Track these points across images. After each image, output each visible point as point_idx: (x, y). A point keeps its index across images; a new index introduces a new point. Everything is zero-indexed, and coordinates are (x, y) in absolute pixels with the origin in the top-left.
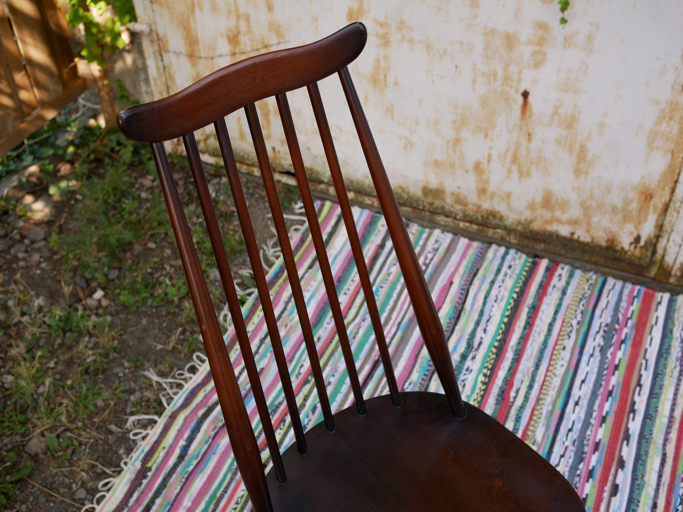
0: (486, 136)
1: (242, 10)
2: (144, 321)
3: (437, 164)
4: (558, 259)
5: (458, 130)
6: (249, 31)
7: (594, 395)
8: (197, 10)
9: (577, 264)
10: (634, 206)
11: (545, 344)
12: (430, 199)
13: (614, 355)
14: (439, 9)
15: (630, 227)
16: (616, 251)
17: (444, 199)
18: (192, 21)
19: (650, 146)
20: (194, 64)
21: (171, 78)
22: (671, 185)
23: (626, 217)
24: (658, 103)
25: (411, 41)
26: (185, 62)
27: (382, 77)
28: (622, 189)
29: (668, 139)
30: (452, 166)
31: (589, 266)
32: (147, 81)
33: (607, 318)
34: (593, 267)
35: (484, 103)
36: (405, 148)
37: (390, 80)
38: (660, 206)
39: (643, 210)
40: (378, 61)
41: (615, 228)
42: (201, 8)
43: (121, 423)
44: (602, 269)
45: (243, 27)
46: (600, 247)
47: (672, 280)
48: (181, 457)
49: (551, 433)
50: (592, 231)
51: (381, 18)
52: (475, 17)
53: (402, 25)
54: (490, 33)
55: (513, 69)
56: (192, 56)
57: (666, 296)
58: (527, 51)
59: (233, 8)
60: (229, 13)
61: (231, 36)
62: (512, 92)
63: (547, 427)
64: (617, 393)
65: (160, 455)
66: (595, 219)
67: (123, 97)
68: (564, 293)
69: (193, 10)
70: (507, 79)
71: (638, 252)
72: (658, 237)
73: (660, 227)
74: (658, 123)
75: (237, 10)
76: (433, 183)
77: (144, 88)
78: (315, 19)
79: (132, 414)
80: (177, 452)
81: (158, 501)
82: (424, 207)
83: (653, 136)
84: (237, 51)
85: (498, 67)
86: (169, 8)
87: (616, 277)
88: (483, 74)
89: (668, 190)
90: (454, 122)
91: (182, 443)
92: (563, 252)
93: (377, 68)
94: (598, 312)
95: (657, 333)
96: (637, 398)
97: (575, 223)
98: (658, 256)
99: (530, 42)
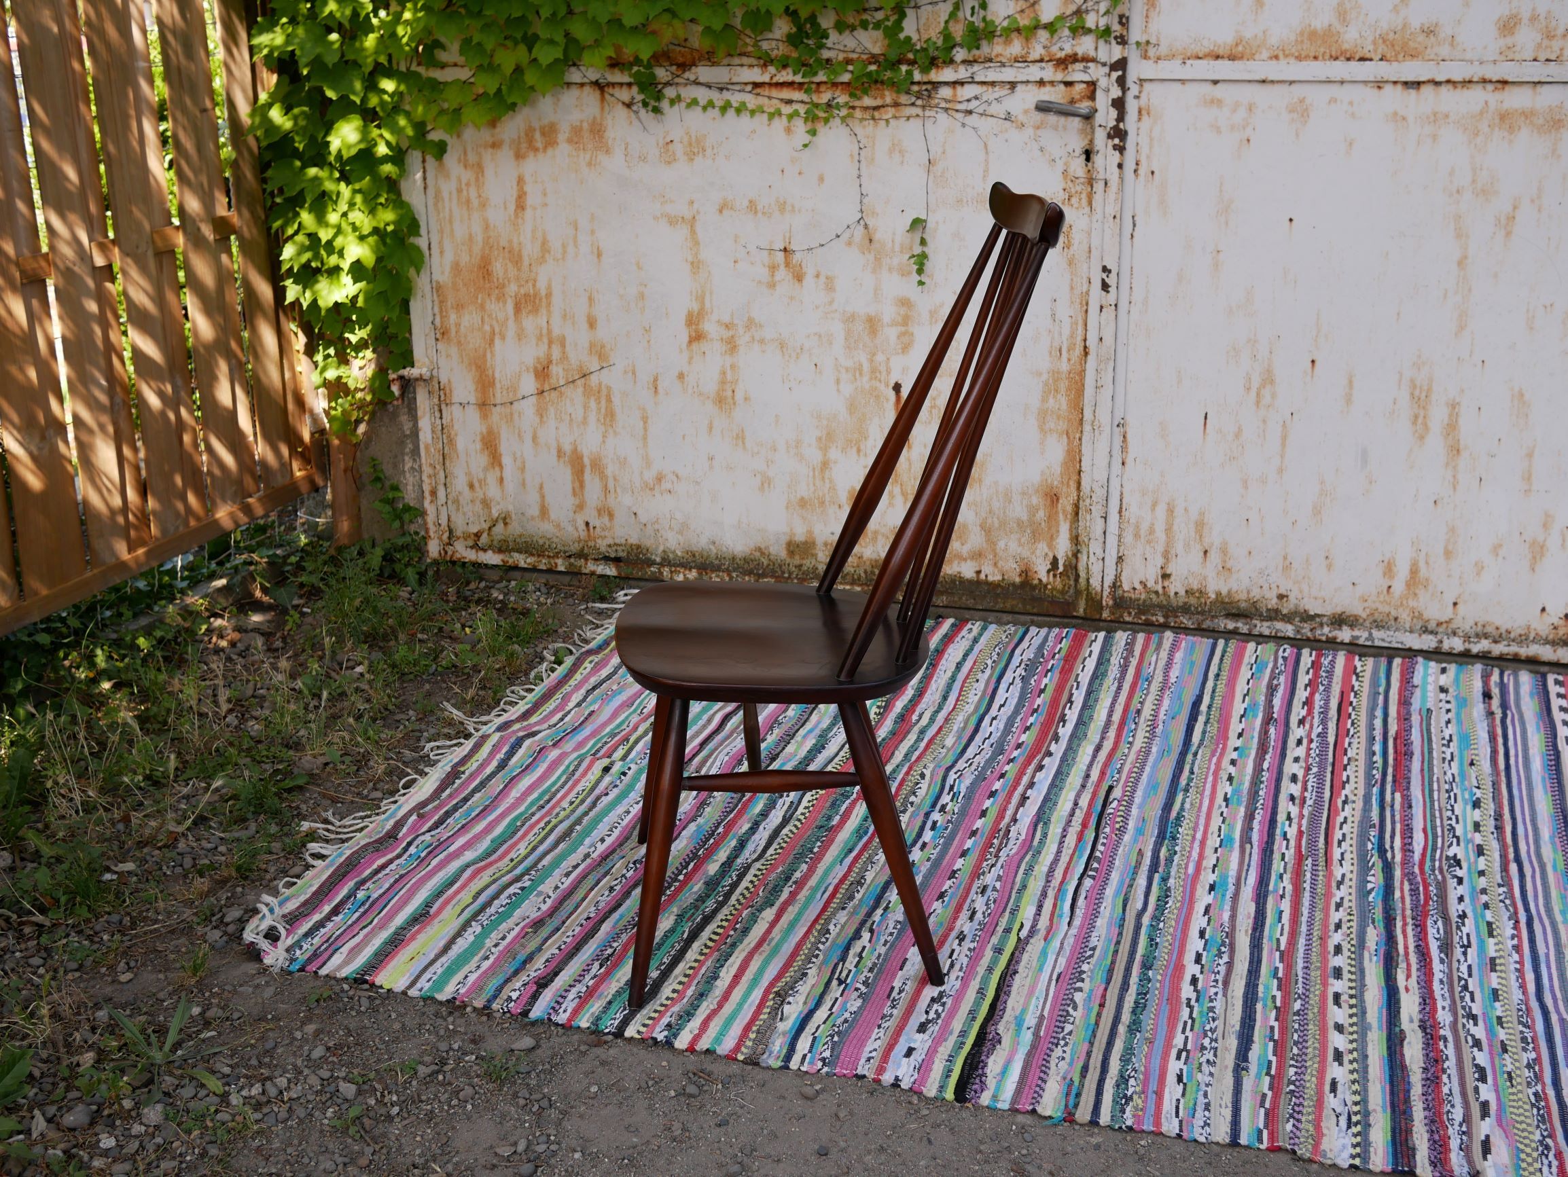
0: (859, 451)
1: (556, 332)
2: (427, 686)
3: (803, 503)
4: (967, 614)
5: (825, 450)
6: (564, 357)
7: (1016, 712)
8: (497, 341)
9: (991, 617)
10: (1041, 514)
11: (953, 679)
12: (797, 561)
13: (1038, 682)
14: (792, 298)
15: (1042, 547)
16: (1034, 588)
17: (815, 556)
18: (489, 355)
19: (1042, 429)
20: (485, 416)
21: (451, 441)
22: (1075, 477)
23: (1035, 536)
24: (1040, 374)
25: (762, 341)
26: (473, 414)
27: (729, 393)
28: (1024, 493)
29: (1059, 418)
30: (822, 503)
31: (1006, 617)
32: (416, 452)
33: (1030, 654)
34: (1010, 617)
35: (852, 407)
36: (762, 488)
37: (739, 395)
38: (1069, 509)
39: (1052, 518)
40: (724, 373)
41: (1026, 553)
42: (503, 338)
43: (416, 749)
44: (1023, 618)
45: (556, 353)
46: (1014, 584)
47: (1105, 614)
48: (502, 765)
49: (964, 742)
50: (1000, 564)
51: (726, 319)
52: (831, 303)
53: (750, 324)
54: (850, 319)
55: (880, 357)
56: (484, 405)
57: (1102, 635)
58: (892, 333)
59: (545, 331)
60: (540, 338)
61: (540, 368)
62: (882, 387)
63: (959, 737)
64: (1044, 711)
65: (472, 765)
66: (1001, 544)
67: (378, 479)
68: (976, 641)
69: (491, 342)
70: (874, 371)
71: (1058, 583)
72: (1076, 555)
73: (1075, 540)
74: (1044, 400)
75: (549, 332)
76: (800, 535)
77: (408, 465)
78: (647, 330)
79: (430, 741)
80: (494, 763)
81: (478, 795)
82: (790, 573)
83: (1043, 415)
84: (547, 387)
85: (863, 358)
86: (459, 343)
87: (1040, 626)
88: (847, 370)
89: (1073, 485)
90: (819, 439)
91: (501, 756)
92: (971, 603)
93: (723, 382)
94: (1018, 652)
95: (1091, 664)
96: (1067, 711)
97: (977, 555)
98: (1082, 581)
99: (894, 323)
